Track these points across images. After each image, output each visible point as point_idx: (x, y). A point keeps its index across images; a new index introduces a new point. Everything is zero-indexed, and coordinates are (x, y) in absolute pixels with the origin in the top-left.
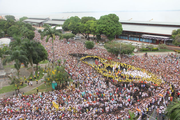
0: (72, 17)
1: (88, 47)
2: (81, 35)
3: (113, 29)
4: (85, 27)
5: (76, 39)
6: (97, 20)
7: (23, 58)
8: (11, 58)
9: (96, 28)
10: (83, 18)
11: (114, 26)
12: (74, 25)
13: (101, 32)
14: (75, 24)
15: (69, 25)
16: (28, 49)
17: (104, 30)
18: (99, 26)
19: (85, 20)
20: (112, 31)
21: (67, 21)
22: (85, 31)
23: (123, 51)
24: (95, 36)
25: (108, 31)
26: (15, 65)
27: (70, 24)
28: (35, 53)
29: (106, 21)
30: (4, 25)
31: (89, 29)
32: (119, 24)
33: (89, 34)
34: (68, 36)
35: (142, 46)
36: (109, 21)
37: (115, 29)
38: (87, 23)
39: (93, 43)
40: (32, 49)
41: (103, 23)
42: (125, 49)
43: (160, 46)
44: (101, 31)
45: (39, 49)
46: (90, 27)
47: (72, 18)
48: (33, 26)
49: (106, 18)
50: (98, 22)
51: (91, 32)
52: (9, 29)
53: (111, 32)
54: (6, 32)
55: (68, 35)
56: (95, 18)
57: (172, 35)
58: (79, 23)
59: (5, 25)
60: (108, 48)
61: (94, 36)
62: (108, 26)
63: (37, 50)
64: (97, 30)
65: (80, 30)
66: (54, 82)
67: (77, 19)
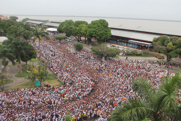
1: (77, 49)
2: (74, 38)
3: (102, 34)
4: (77, 30)
5: (69, 41)
6: (89, 25)
7: (11, 56)
9: (87, 32)
10: (76, 22)
11: (103, 31)
13: (91, 36)
14: (69, 27)
15: (63, 28)
16: (16, 47)
17: (94, 34)
18: (90, 30)
19: (78, 23)
20: (101, 35)
21: (62, 24)
22: (77, 33)
23: (107, 54)
24: (87, 39)
25: (98, 35)
27: (64, 26)
28: (24, 52)
29: (96, 26)
30: (5, 25)
31: (81, 32)
32: (108, 29)
33: (80, 37)
34: (61, 38)
35: (127, 50)
36: (99, 26)
37: (104, 33)
38: (79, 27)
39: (82, 46)
40: (20, 47)
41: (93, 28)
42: (109, 52)
43: (143, 52)
44: (91, 34)
45: (27, 48)
46: (81, 30)
47: (67, 21)
49: (96, 22)
50: (89, 27)
52: (8, 28)
53: (100, 36)
55: (61, 36)
56: (87, 23)
57: (153, 42)
58: (72, 26)
60: (94, 51)
61: (85, 39)
62: (97, 30)
63: (25, 49)
64: (88, 33)
65: (73, 33)
66: (37, 79)
67: (71, 22)
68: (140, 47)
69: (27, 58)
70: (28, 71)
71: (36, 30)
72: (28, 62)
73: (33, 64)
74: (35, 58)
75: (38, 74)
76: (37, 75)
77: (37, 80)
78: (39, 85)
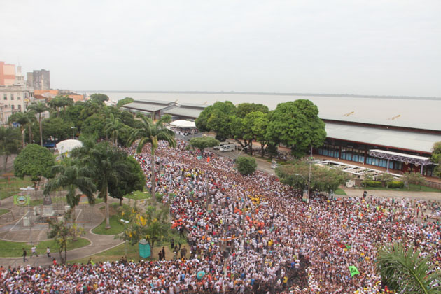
0: (219, 103)
1: (242, 170)
2: (235, 143)
3: (302, 134)
4: (243, 125)
5: (223, 151)
6: (271, 112)
7: (87, 182)
8: (60, 182)
9: (267, 129)
10: (240, 106)
11: (306, 127)
12: (220, 121)
13: (277, 139)
14: (223, 118)
15: (209, 120)
17: (284, 135)
19: (246, 109)
20: (301, 138)
21: (207, 111)
22: (243, 133)
23: (316, 185)
24: (266, 146)
25: (292, 137)
27: (212, 116)
28: (115, 174)
29: (287, 115)
30: (79, 114)
31: (251, 131)
32: (319, 123)
33: (250, 141)
34: (204, 143)
35: (366, 175)
36: (295, 116)
37: (307, 132)
38: (248, 117)
39: (254, 162)
40: (107, 165)
41: (282, 119)
42: (319, 179)
43: (408, 178)
44: (276, 135)
45: (123, 167)
46: (253, 125)
47: (218, 105)
49: (288, 107)
50: (272, 117)
52: (86, 120)
53: (298, 140)
54: (79, 128)
55: (203, 140)
56: (267, 108)
57: (434, 155)
58: (230, 117)
59: (82, 112)
60: (282, 176)
61: (263, 147)
62: (292, 126)
64: (269, 133)
65: (232, 131)
66: (143, 241)
67: (229, 106)
68: (399, 166)
69: (122, 188)
70: (122, 220)
71: (145, 124)
72: (125, 200)
73: (136, 203)
74: (141, 189)
75: (147, 227)
76: (144, 231)
77: (144, 243)
78: (148, 254)
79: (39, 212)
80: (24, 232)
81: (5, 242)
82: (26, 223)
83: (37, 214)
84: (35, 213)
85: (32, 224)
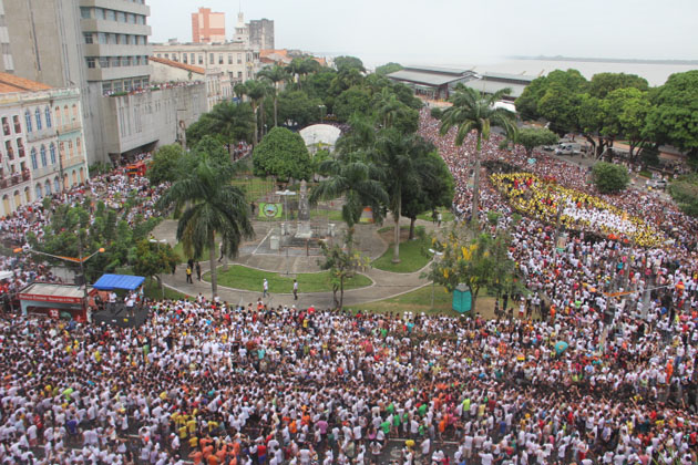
0: (557, 72)
1: (604, 186)
2: (581, 141)
4: (602, 110)
5: (560, 154)
6: (655, 89)
7: (374, 189)
8: (337, 185)
9: (647, 119)
10: (597, 78)
12: (562, 102)
13: (663, 137)
14: (566, 98)
15: (543, 100)
16: (393, 161)
17: (678, 129)
18: (658, 110)
19: (606, 84)
21: (536, 86)
22: (601, 124)
24: (636, 149)
25: (694, 135)
26: (345, 208)
27: (548, 94)
28: (414, 177)
29: (689, 94)
30: (328, 86)
31: (616, 121)
33: (612, 138)
34: (534, 138)
38: (612, 97)
39: (624, 174)
40: (406, 163)
41: (678, 102)
44: (663, 129)
45: (428, 168)
46: (622, 111)
47: (557, 74)
48: (417, 94)
49: (691, 80)
50: (658, 97)
51: (621, 132)
52: (341, 96)
54: (330, 109)
55: (532, 133)
56: (645, 82)
58: (579, 96)
59: (332, 83)
60: (682, 198)
61: (632, 150)
63: (421, 169)
64: (650, 125)
65: (582, 121)
66: (462, 286)
67: (576, 78)
70: (431, 250)
75: (476, 265)
77: (463, 289)
78: (468, 307)
79: (289, 230)
80: (273, 257)
81: (250, 270)
82: (274, 245)
83: (286, 234)
84: (283, 232)
85: (282, 248)
